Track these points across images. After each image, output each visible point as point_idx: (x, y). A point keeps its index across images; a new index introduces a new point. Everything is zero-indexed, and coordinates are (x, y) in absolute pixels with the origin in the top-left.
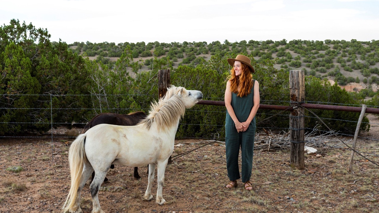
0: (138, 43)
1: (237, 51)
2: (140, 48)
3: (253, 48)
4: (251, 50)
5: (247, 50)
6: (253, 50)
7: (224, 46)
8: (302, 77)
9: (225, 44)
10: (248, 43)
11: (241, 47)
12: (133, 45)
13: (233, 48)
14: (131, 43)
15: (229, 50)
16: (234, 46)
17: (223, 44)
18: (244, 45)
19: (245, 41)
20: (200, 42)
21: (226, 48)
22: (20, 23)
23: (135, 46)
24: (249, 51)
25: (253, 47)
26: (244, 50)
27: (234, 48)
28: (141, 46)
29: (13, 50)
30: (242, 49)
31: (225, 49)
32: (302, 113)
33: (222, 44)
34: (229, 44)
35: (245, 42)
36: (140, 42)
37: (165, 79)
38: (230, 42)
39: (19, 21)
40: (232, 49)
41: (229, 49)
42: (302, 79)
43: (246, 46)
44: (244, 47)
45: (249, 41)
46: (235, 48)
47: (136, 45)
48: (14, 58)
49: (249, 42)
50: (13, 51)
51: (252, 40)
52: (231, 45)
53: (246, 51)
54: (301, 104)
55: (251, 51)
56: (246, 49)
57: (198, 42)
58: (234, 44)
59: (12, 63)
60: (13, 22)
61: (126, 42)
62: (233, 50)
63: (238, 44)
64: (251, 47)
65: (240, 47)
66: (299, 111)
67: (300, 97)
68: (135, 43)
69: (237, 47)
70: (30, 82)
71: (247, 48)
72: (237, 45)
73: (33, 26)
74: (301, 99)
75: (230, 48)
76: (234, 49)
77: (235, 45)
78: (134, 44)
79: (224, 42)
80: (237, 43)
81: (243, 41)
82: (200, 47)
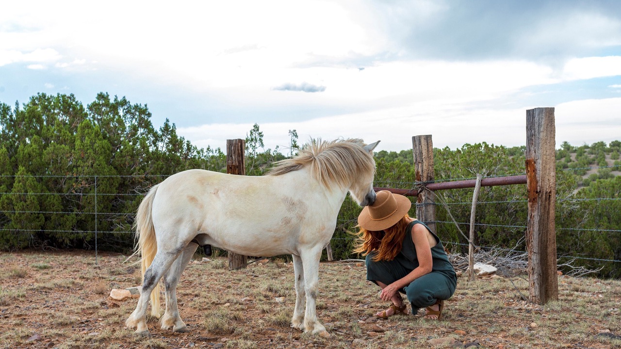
0: (402, 152)
1: (585, 161)
2: (407, 160)
3: (619, 155)
4: (614, 159)
5: (606, 160)
6: (618, 159)
7: (560, 153)
8: (428, 144)
9: (562, 149)
10: (608, 146)
11: (595, 154)
12: (394, 155)
13: (578, 155)
14: (391, 152)
15: (570, 161)
16: (581, 153)
17: (560, 150)
18: (600, 150)
19: (602, 142)
20: (514, 147)
21: (564, 157)
22: (109, 97)
23: (397, 157)
24: (611, 160)
25: (619, 153)
26: (601, 159)
27: (581, 156)
28: (408, 156)
29: (87, 130)
30: (597, 158)
31: (562, 157)
32: (429, 198)
33: (557, 149)
34: (571, 149)
35: (602, 144)
36: (406, 150)
37: (235, 152)
38: (572, 145)
39: (108, 96)
40: (577, 158)
41: (571, 158)
42: (428, 148)
43: (605, 151)
44: (600, 154)
45: (611, 142)
46: (583, 157)
47: (400, 155)
48: (87, 141)
49: (610, 145)
50: (86, 132)
51: (616, 141)
52: (575, 151)
53: (604, 160)
54: (426, 184)
55: (613, 161)
56: (604, 157)
57: (511, 147)
58: (581, 148)
59: (83, 146)
60: (101, 96)
61: (381, 150)
62: (578, 161)
63: (589, 149)
64: (614, 153)
65: (592, 154)
66: (424, 196)
67: (425, 175)
68: (398, 152)
69: (585, 154)
70: (103, 172)
71: (607, 156)
72: (587, 150)
73: (127, 101)
74: (427, 178)
75: (573, 156)
76: (580, 158)
77: (581, 151)
78: (395, 153)
79: (562, 146)
80: (586, 147)
81: (599, 143)
82: (515, 156)
